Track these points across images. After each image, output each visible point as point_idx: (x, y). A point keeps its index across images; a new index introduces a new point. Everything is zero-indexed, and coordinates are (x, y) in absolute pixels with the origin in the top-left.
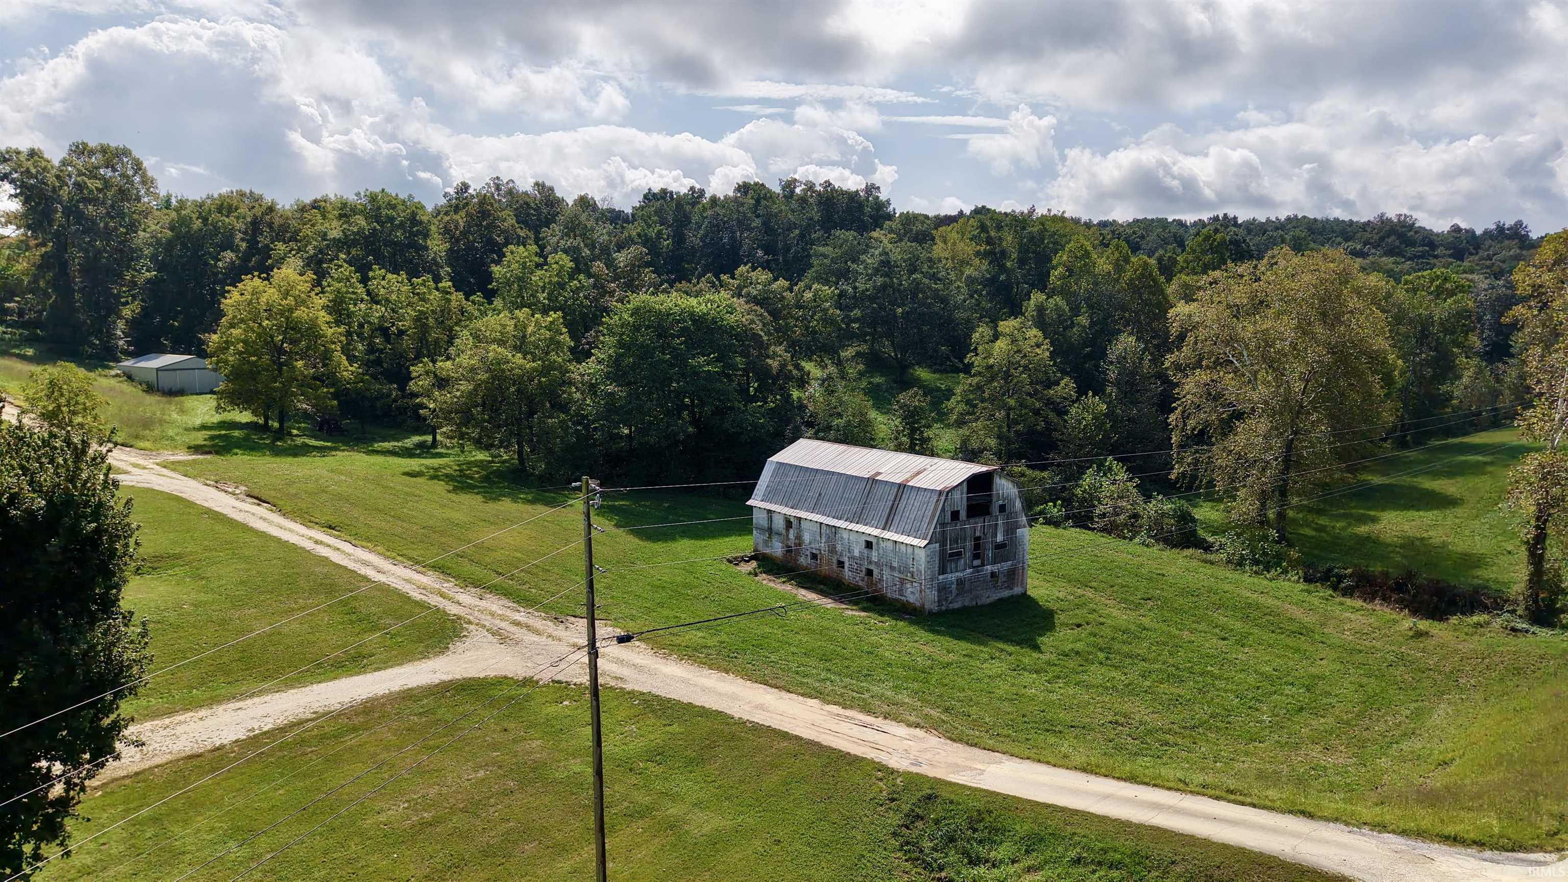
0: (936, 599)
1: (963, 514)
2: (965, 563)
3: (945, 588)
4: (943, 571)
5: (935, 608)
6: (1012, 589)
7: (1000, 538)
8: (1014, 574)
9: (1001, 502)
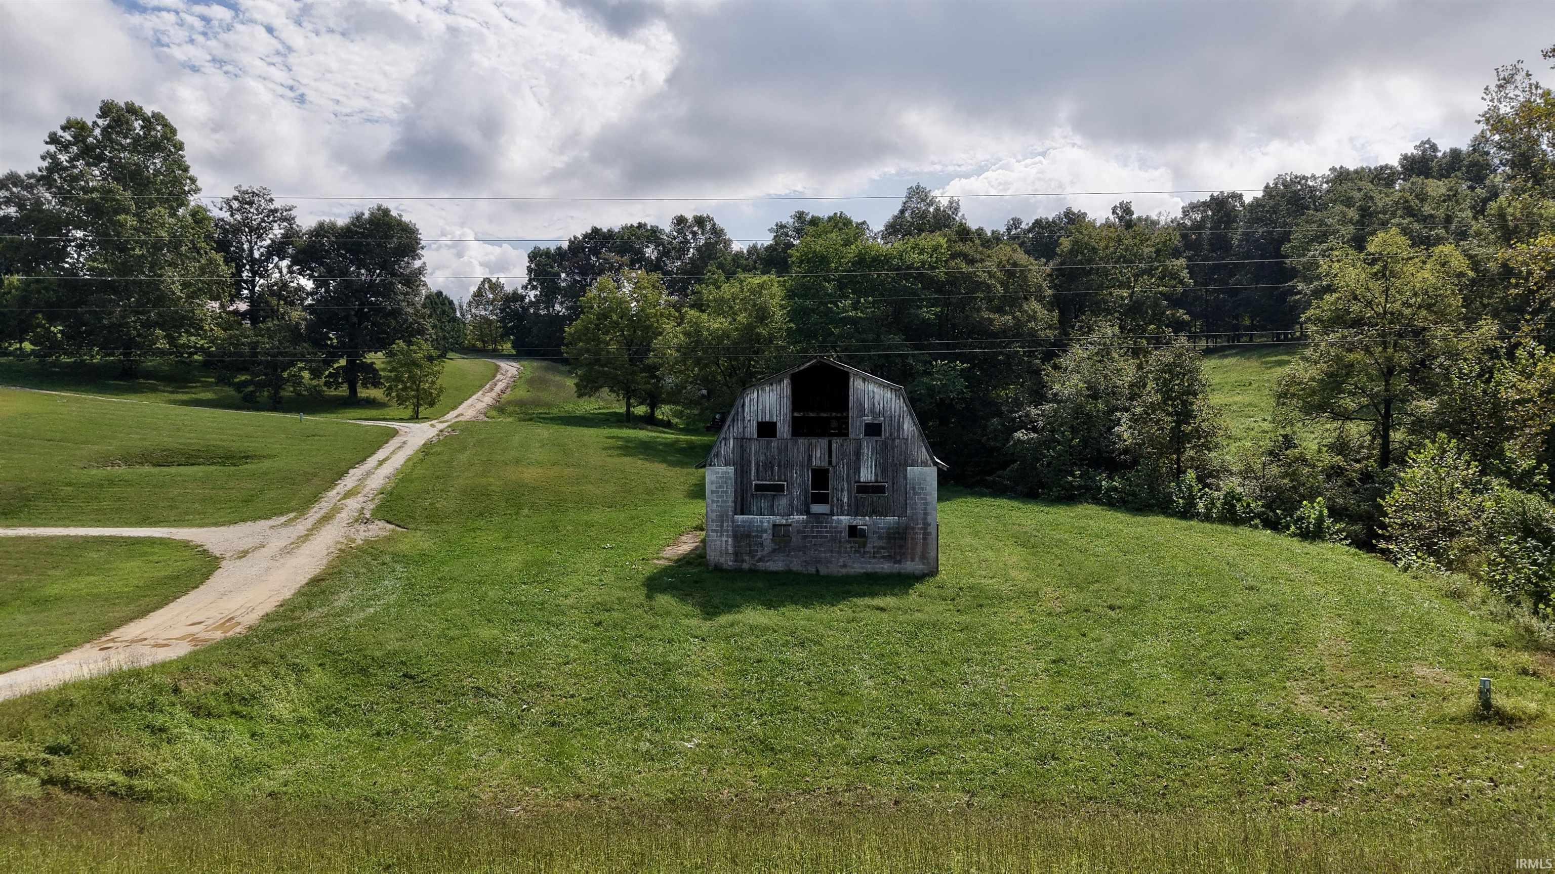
0: (730, 549)
1: (784, 429)
2: (791, 504)
4: (742, 507)
5: (729, 562)
6: (899, 562)
7: (867, 474)
8: (904, 538)
9: (868, 419)
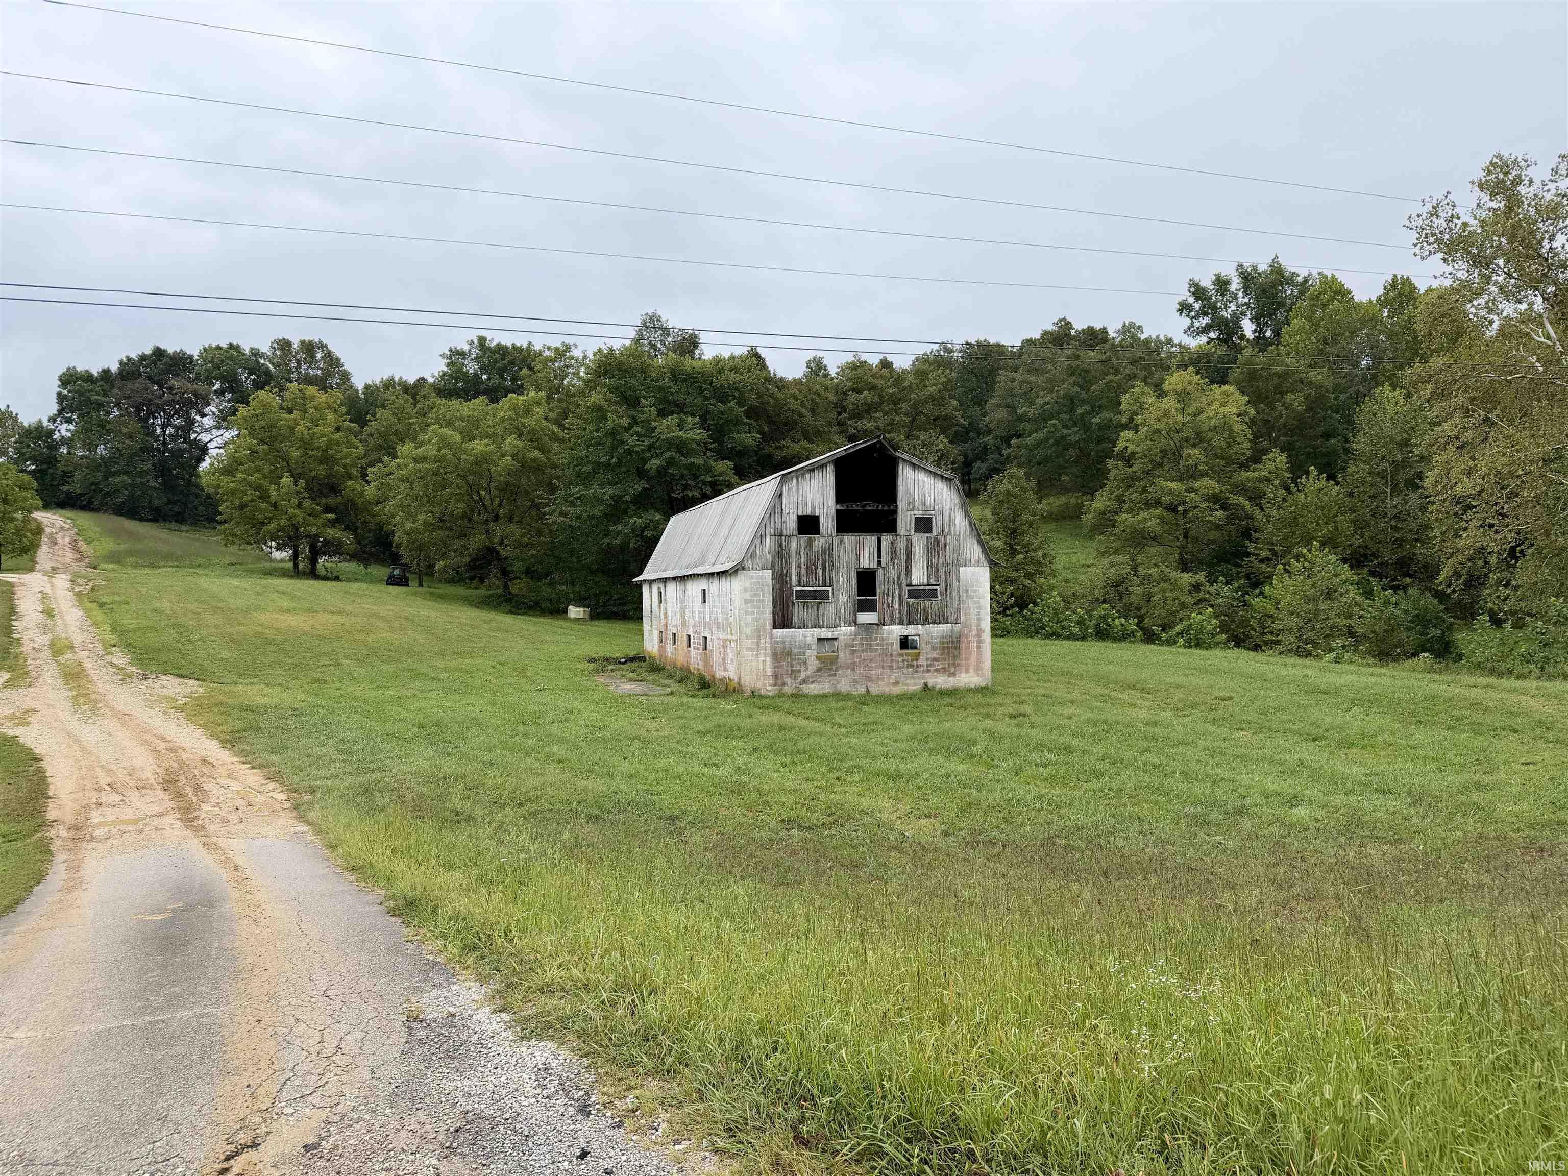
0: (769, 671)
1: (827, 523)
2: (837, 614)
3: (790, 654)
4: (782, 619)
5: (768, 688)
6: (954, 675)
7: (919, 576)
8: (957, 648)
9: (919, 513)
